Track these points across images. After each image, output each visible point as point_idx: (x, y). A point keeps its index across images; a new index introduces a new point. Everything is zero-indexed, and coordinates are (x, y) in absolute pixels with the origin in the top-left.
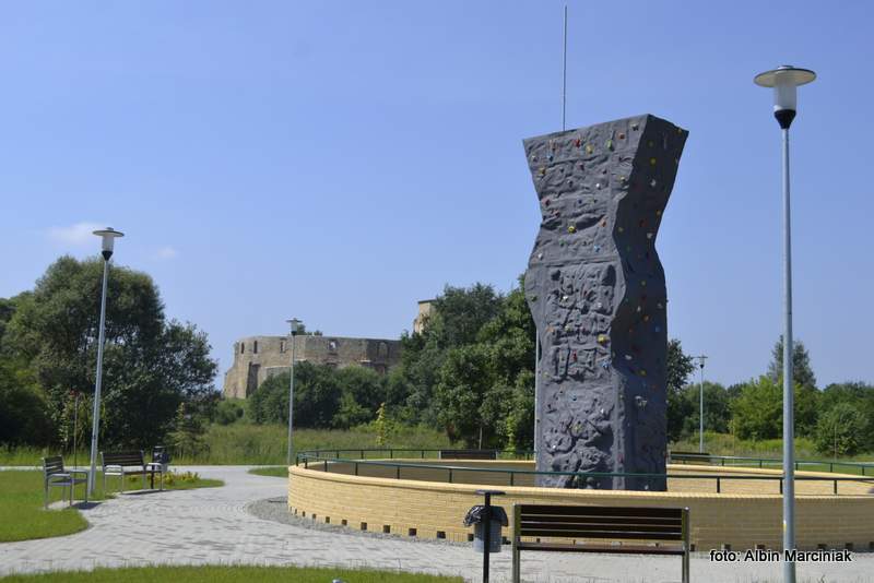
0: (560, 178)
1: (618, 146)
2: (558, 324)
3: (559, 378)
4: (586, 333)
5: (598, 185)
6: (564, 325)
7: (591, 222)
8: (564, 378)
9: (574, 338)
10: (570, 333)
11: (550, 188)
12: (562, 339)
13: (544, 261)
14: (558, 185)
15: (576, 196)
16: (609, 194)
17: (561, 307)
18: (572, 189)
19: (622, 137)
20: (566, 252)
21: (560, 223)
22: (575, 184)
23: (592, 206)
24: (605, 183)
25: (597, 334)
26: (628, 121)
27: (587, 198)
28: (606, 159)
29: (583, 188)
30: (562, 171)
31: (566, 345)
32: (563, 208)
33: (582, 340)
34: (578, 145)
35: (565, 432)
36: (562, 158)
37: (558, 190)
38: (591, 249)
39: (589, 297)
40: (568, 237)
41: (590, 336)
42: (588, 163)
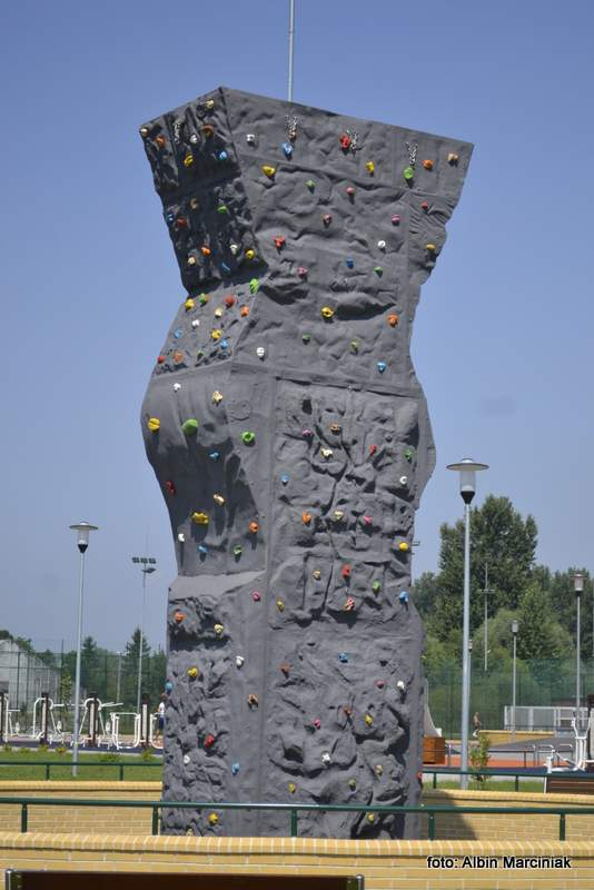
0: (307, 202)
1: (423, 183)
2: (316, 505)
3: (305, 614)
4: (370, 529)
5: (382, 243)
6: (326, 509)
7: (367, 311)
8: (316, 615)
9: (345, 537)
10: (339, 526)
11: (280, 214)
12: (319, 536)
13: (267, 364)
14: (301, 215)
15: (337, 248)
16: (403, 267)
17: (317, 469)
18: (328, 233)
19: (429, 168)
20: (315, 358)
21: (303, 294)
22: (335, 225)
23: (373, 281)
24: (395, 243)
25: (393, 534)
26: (440, 142)
27: (363, 262)
28: (395, 198)
29: (352, 238)
30: (311, 189)
31: (328, 550)
32: (312, 265)
33: (360, 543)
34: (345, 150)
35: (341, 727)
36: (310, 162)
37: (301, 224)
38: (367, 365)
39: (378, 460)
40: (319, 328)
41: (376, 537)
42: (362, 193)
